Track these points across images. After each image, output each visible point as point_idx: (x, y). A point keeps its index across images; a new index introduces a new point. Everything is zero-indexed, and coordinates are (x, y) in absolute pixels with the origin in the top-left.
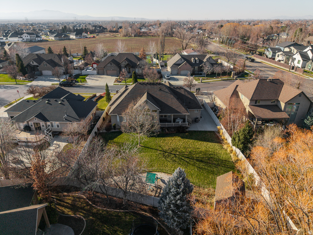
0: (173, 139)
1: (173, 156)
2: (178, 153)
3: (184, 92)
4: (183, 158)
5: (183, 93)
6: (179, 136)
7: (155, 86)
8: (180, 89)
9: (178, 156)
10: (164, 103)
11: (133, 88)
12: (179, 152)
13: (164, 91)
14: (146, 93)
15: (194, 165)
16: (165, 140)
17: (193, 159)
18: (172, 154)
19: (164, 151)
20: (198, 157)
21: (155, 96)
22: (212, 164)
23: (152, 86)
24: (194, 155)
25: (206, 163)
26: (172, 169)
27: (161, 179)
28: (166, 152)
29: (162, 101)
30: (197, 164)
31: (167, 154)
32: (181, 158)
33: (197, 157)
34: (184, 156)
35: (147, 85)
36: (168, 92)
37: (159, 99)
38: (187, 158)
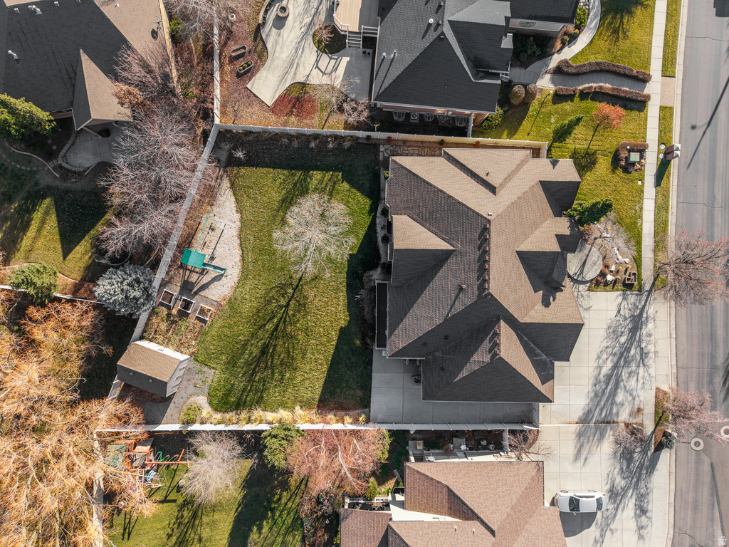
0: (340, 308)
1: (283, 302)
2: (291, 313)
3: (479, 362)
4: (275, 320)
5: (475, 357)
6: (349, 322)
7: (474, 275)
8: (490, 352)
9: (282, 311)
10: (419, 297)
11: (467, 207)
12: (294, 315)
13: (456, 298)
14: (451, 248)
15: (253, 335)
16: (337, 290)
17: (271, 338)
18: (290, 301)
19: (297, 286)
20: (274, 350)
21: (441, 273)
22: (254, 369)
23: (475, 266)
24: (284, 343)
25: (259, 358)
26: (247, 297)
27: (222, 275)
28: (295, 290)
29: (426, 292)
30: (258, 342)
31: (291, 291)
32: (274, 317)
33: (275, 346)
34: (280, 321)
35: (479, 249)
36: (454, 312)
37: (431, 285)
38: (276, 329)
